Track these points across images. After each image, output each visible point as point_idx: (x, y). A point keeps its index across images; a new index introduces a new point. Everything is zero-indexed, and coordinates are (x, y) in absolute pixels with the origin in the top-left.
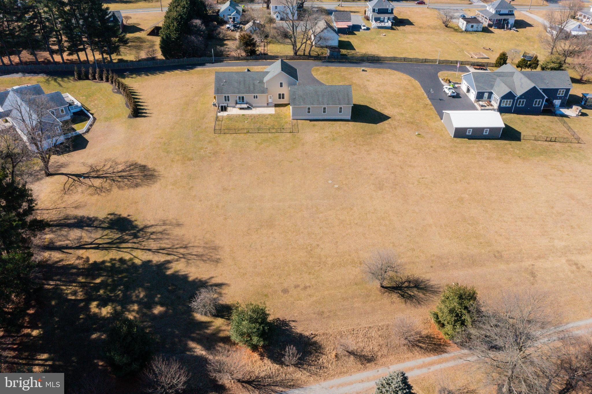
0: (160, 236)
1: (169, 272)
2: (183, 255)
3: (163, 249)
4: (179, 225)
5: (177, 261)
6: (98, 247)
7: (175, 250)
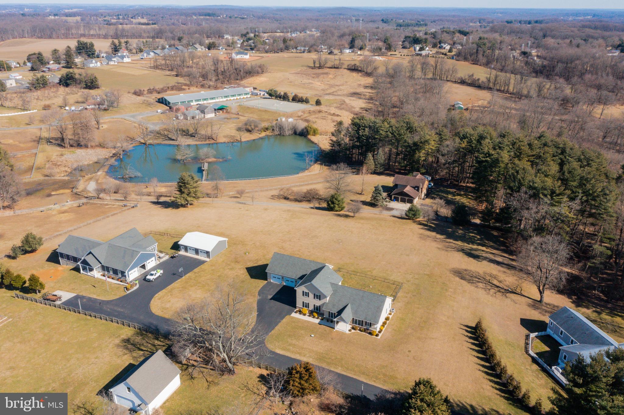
1: (445, 236)
2: (437, 239)
3: (447, 242)
4: (439, 248)
5: (440, 238)
6: (483, 251)
7: (442, 241)
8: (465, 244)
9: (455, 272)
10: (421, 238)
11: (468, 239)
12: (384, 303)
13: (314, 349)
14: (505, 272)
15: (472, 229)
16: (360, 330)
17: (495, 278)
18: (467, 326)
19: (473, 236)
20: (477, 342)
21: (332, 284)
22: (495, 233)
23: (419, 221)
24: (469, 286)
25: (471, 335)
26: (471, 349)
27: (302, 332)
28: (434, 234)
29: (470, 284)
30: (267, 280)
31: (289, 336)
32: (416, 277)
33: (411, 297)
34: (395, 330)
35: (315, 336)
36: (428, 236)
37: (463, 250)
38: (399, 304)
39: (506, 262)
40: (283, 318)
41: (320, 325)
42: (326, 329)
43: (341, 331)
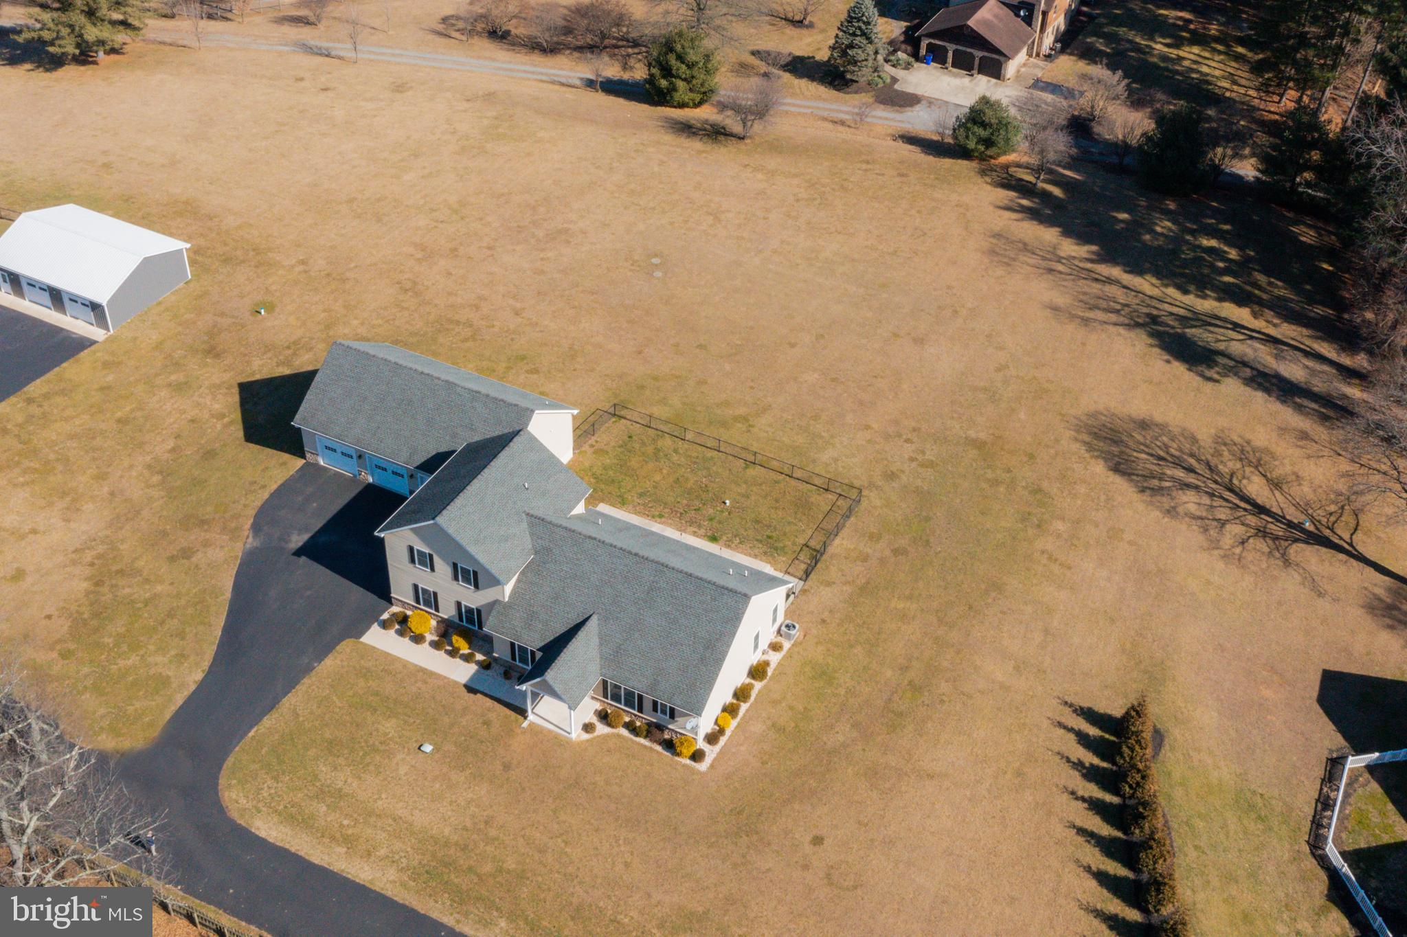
0: (1103, 304)
1: (1094, 248)
2: (1059, 262)
3: (1097, 280)
4: (1055, 309)
5: (1074, 258)
6: (1236, 326)
7: (1076, 273)
8: (1172, 291)
9: (1096, 436)
10: (992, 252)
11: (1185, 263)
12: (736, 627)
13: (420, 819)
14: (1304, 436)
15: (1215, 213)
16: (630, 726)
17: (1257, 465)
18: (1090, 715)
19: (1211, 250)
20: (1115, 800)
21: (537, 522)
22: (1307, 236)
23: (1006, 167)
24: (1141, 507)
25: (1096, 761)
26: (1082, 831)
27: (389, 726)
28: (1050, 235)
29: (1146, 497)
30: (303, 456)
31: (331, 747)
32: (930, 456)
33: (882, 561)
34: (781, 730)
35: (437, 749)
36: (1025, 248)
37: (1154, 319)
38: (826, 593)
39: (1319, 386)
40: (326, 649)
41: (472, 695)
42: (492, 716)
43: (550, 731)
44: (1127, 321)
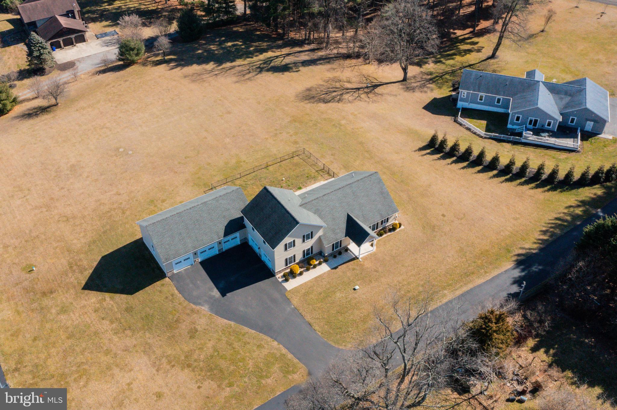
0: (245, 73)
8: (250, 59)
10: (193, 81)
11: (237, 52)
14: (333, 69)
16: (379, 235)
17: (340, 81)
18: (421, 149)
19: (234, 45)
20: (455, 158)
21: (305, 205)
22: (240, 29)
25: (439, 155)
27: (339, 295)
29: (342, 103)
30: (165, 277)
35: (359, 285)
39: (314, 57)
41: (337, 269)
42: (351, 267)
43: (368, 255)
44: (257, 73)
